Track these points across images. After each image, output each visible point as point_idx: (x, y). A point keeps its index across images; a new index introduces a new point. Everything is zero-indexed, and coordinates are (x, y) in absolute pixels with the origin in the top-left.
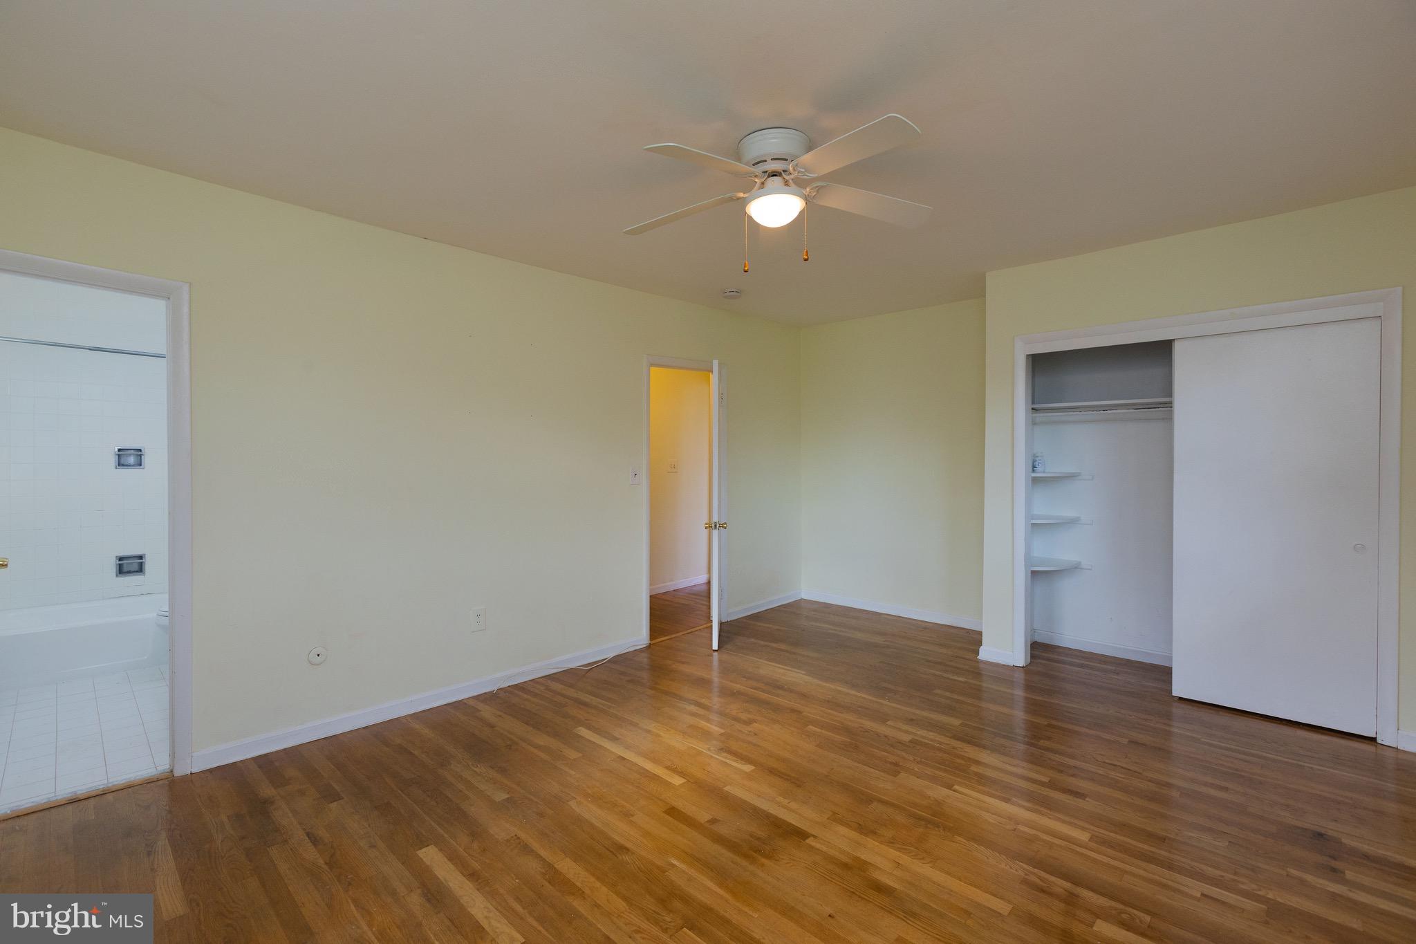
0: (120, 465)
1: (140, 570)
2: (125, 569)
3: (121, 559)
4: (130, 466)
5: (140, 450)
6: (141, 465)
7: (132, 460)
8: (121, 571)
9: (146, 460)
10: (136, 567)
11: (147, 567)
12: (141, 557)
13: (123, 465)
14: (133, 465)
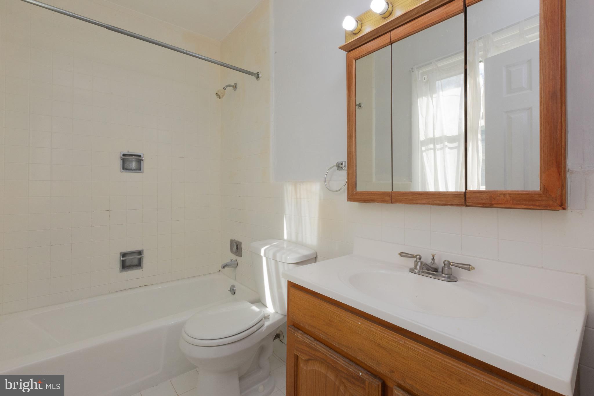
0: (125, 168)
1: (139, 264)
2: (128, 263)
3: (124, 255)
4: (131, 170)
5: (140, 156)
6: (140, 169)
7: (134, 165)
8: (125, 266)
9: (145, 165)
10: (136, 262)
11: (145, 262)
12: (140, 253)
13: (126, 169)
14: (134, 170)
